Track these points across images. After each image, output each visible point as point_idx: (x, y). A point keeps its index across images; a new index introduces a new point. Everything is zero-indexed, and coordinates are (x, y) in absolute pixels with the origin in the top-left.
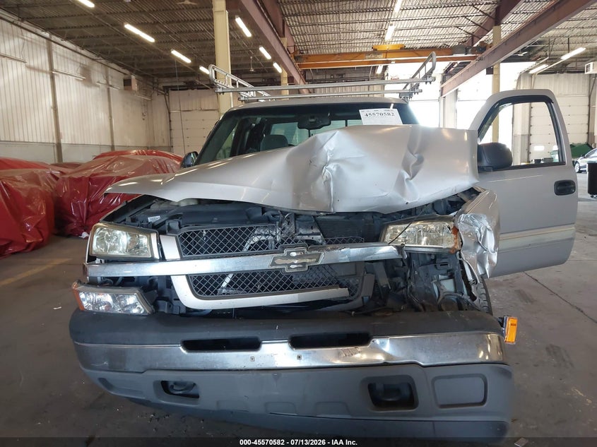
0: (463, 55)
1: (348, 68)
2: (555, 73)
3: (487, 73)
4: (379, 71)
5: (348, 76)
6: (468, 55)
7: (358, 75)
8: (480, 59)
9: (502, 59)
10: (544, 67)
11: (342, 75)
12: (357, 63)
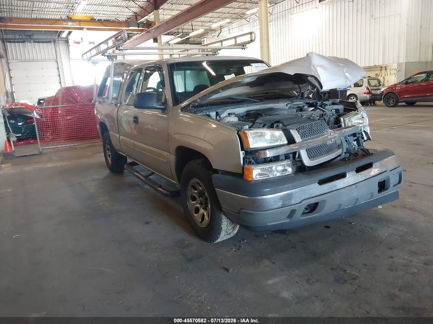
0: (136, 28)
1: (37, 31)
2: (183, 44)
3: (154, 42)
4: (64, 35)
5: (36, 37)
6: (140, 28)
7: (44, 37)
8: (148, 32)
9: (165, 33)
10: (179, 40)
11: (30, 36)
12: (44, 27)
